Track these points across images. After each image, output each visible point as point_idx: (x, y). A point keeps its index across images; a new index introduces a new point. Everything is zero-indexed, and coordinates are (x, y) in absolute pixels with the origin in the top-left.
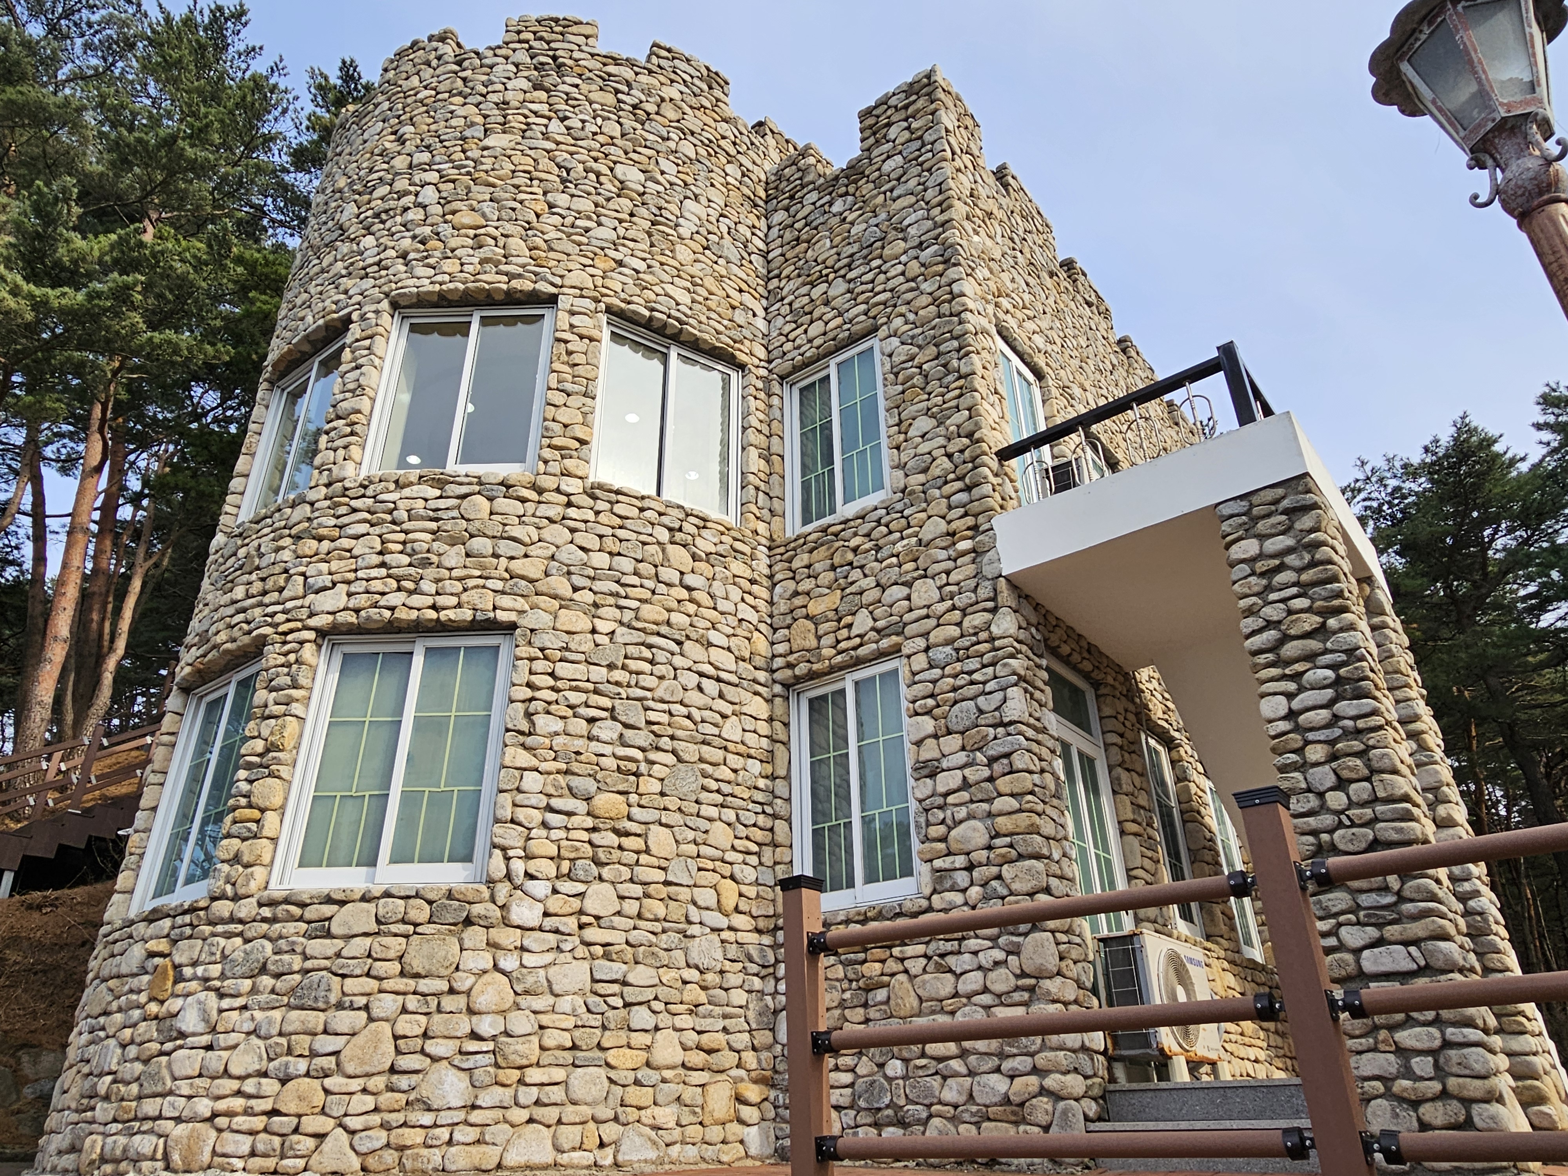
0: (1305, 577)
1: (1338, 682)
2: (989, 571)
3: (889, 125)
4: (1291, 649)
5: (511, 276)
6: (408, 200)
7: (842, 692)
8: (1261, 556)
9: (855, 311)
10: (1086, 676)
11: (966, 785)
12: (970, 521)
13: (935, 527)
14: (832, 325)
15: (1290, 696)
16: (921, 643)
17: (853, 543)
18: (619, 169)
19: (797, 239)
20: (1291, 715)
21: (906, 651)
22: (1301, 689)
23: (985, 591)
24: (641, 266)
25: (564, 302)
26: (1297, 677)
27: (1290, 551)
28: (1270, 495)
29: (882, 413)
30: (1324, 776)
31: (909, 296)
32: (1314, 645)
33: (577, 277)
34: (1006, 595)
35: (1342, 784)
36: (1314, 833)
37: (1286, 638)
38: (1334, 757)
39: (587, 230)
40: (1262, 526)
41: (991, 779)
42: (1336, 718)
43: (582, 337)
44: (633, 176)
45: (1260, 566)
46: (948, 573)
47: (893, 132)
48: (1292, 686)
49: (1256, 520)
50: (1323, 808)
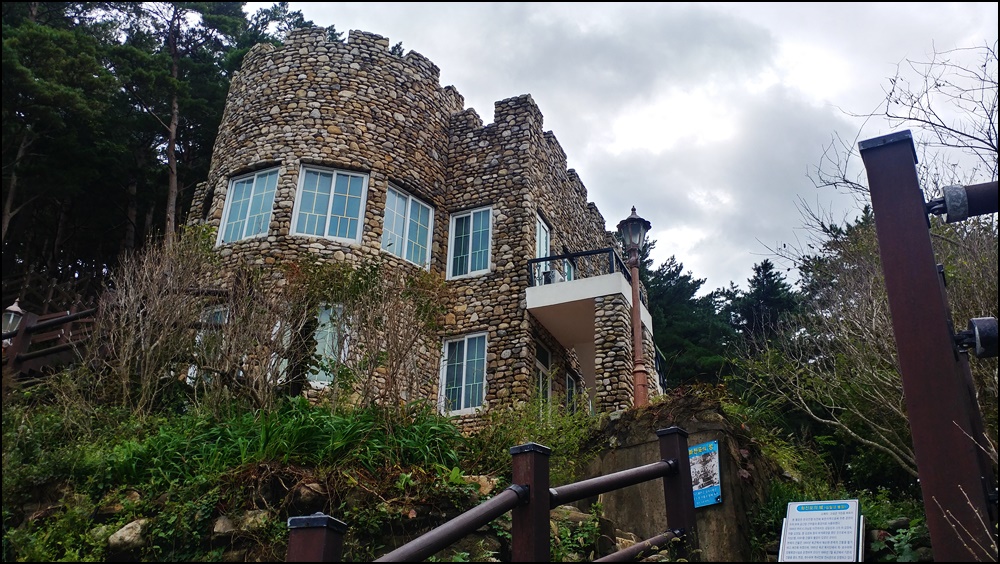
0: (615, 324)
1: (616, 356)
2: (522, 306)
3: (508, 114)
4: (607, 345)
5: (353, 160)
6: (305, 113)
7: (463, 341)
8: (604, 316)
9: (484, 194)
10: (549, 348)
11: (504, 377)
12: (518, 288)
13: (504, 288)
14: (474, 197)
15: (603, 358)
16: (495, 328)
17: (475, 287)
18: (396, 115)
19: (463, 152)
20: (603, 364)
21: (489, 330)
22: (607, 357)
23: (519, 314)
24: (402, 160)
25: (373, 174)
26: (606, 353)
27: (612, 315)
28: (611, 297)
29: (490, 240)
30: (607, 381)
31: (507, 194)
32: (612, 344)
33: (379, 164)
34: (526, 316)
35: (611, 384)
36: (602, 396)
37: (605, 342)
38: (611, 376)
39: (383, 142)
40: (607, 307)
41: (513, 376)
42: (614, 365)
43: (379, 190)
44: (400, 117)
45: (604, 319)
46: (508, 304)
47: (509, 118)
48: (604, 355)
49: (605, 304)
50: (606, 390)
